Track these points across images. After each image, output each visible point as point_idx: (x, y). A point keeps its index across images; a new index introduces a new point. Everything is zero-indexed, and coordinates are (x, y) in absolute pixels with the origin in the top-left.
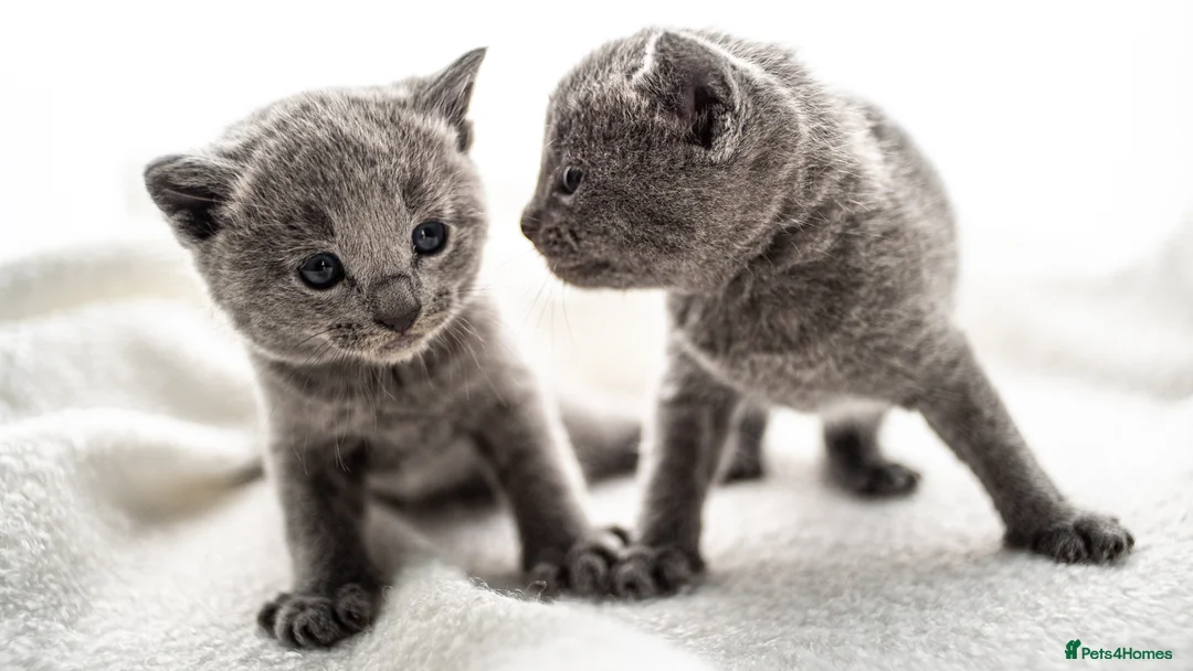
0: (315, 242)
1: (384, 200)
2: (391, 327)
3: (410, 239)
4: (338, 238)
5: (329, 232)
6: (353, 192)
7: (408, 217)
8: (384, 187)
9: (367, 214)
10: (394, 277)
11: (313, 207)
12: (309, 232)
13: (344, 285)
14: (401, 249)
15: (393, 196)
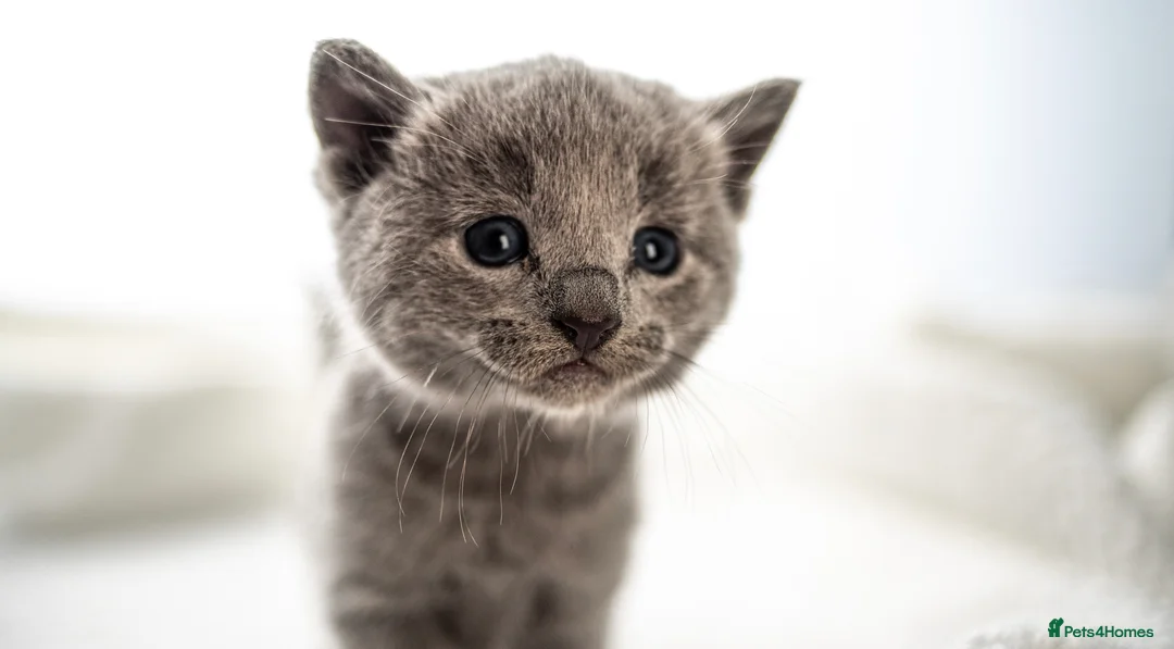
0: (503, 196)
1: (613, 167)
2: (571, 336)
3: (631, 237)
4: (535, 198)
5: (525, 186)
6: (576, 142)
7: (637, 204)
8: (618, 152)
9: (586, 177)
10: (595, 269)
11: (515, 149)
12: (498, 179)
13: (523, 265)
14: (615, 241)
15: (626, 166)
